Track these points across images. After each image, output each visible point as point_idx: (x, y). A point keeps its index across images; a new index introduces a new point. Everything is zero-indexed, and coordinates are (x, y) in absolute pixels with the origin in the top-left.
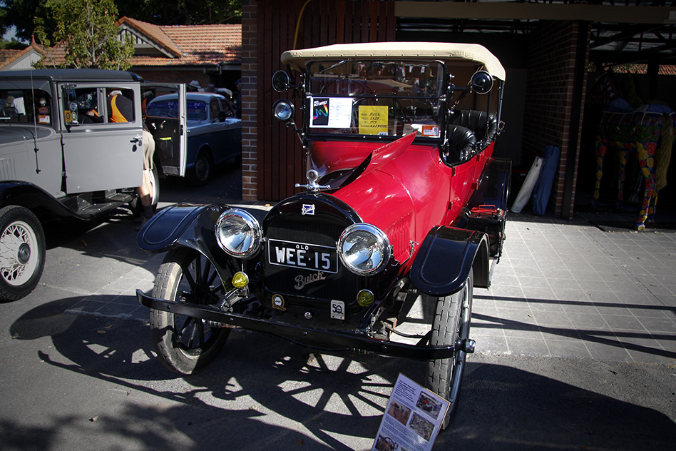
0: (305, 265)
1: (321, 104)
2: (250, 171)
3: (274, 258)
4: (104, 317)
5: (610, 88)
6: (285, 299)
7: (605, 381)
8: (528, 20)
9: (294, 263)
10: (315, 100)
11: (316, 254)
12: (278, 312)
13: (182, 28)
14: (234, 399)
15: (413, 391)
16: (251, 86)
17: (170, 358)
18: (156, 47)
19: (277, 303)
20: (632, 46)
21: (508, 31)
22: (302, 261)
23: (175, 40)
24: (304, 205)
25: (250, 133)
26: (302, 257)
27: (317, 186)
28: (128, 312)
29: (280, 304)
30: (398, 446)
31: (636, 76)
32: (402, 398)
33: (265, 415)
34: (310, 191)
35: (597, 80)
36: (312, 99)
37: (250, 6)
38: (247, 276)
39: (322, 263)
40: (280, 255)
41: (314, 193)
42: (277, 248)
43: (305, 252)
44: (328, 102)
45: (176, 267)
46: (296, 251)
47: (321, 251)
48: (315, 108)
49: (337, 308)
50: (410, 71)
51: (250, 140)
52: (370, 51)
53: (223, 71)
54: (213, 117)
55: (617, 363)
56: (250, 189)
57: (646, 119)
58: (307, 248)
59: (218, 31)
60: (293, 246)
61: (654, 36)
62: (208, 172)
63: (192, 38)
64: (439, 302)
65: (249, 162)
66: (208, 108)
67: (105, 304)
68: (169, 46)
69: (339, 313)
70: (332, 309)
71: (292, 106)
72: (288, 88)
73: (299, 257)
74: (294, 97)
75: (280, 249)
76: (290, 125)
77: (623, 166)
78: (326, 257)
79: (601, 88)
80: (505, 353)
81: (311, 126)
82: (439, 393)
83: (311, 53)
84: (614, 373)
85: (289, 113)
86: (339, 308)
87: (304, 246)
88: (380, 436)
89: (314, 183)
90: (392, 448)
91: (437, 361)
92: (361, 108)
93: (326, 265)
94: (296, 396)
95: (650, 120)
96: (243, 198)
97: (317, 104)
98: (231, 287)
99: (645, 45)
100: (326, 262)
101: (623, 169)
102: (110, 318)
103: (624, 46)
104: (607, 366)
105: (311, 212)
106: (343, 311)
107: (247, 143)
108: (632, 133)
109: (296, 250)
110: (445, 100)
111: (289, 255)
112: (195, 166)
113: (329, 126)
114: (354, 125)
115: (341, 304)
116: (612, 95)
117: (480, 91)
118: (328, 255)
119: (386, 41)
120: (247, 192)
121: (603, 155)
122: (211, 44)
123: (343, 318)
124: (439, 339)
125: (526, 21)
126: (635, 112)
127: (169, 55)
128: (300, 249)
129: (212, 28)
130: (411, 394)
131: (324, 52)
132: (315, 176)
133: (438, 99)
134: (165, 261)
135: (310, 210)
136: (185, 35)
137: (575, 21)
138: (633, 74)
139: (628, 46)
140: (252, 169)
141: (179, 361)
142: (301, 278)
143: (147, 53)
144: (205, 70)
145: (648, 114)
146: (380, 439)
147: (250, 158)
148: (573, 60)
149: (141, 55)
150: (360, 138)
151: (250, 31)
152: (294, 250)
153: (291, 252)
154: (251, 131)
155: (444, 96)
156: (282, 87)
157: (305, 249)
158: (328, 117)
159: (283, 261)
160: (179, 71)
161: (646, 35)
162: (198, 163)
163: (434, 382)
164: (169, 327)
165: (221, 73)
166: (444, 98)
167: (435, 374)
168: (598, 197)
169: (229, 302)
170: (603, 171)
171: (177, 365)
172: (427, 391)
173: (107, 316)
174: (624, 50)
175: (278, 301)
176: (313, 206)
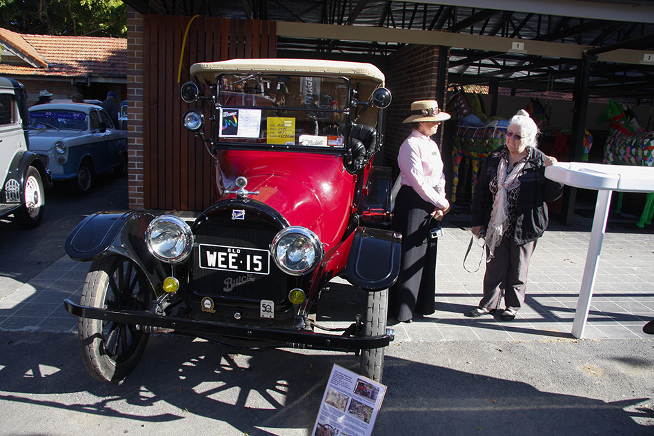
0: (236, 267)
1: (231, 114)
2: (136, 180)
3: (205, 262)
4: (8, 332)
5: (463, 106)
6: (215, 301)
7: (495, 358)
8: (387, 43)
9: (225, 266)
10: (224, 111)
11: (248, 257)
12: (207, 314)
13: (46, 37)
14: (152, 405)
15: (349, 379)
16: (137, 98)
17: (100, 368)
18: (18, 55)
19: (206, 306)
20: (471, 70)
21: (366, 52)
22: (234, 264)
23: (39, 49)
24: (234, 210)
25: (136, 144)
26: (234, 260)
27: (246, 192)
28: (34, 325)
29: (209, 307)
30: (338, 431)
31: (480, 95)
32: (339, 386)
33: (183, 417)
34: (240, 198)
35: (451, 98)
36: (221, 110)
37: (136, 19)
38: (177, 281)
39: (253, 265)
40: (211, 259)
41: (243, 199)
42: (208, 253)
43: (236, 255)
44: (238, 113)
45: (104, 276)
46: (228, 255)
47: (252, 254)
48: (224, 118)
49: (267, 308)
50: (268, 87)
51: (136, 151)
52: (280, 66)
53: (91, 83)
54: (93, 127)
55: (500, 342)
56: (137, 198)
57: (497, 132)
58: (239, 251)
59: (85, 43)
60: (225, 250)
61: (490, 62)
62: (90, 182)
63: (58, 49)
64: (370, 297)
65: (135, 171)
66: (88, 118)
67: (6, 318)
68: (33, 56)
69: (268, 312)
70: (262, 308)
71: (202, 116)
72: (197, 99)
73: (231, 260)
74: (203, 107)
75: (212, 253)
76: (199, 134)
77: (475, 173)
78: (257, 259)
79: (456, 106)
80: (406, 340)
81: (220, 135)
82: (374, 379)
83: (222, 66)
84: (500, 350)
85: (198, 124)
86: (268, 307)
87: (236, 250)
88: (319, 424)
89: (243, 190)
90: (332, 434)
91: (372, 350)
92: (269, 119)
93: (258, 267)
94: (211, 396)
95: (500, 134)
96: (130, 207)
97: (226, 114)
98: (162, 291)
99: (484, 70)
100: (258, 264)
101: (475, 176)
102: (15, 332)
103: (465, 69)
104: (492, 345)
105: (241, 217)
106: (273, 310)
107: (133, 153)
108: (485, 145)
109: (228, 253)
110: (348, 113)
111: (221, 259)
112: (77, 176)
113: (239, 136)
114: (262, 135)
115: (270, 304)
116: (465, 111)
117: (381, 106)
118: (260, 257)
119: (268, 58)
120: (134, 201)
121: (458, 164)
122: (78, 56)
123: (273, 317)
124: (373, 329)
125: (385, 43)
126: (487, 126)
127: (33, 64)
128: (232, 252)
129: (78, 40)
130: (348, 382)
131: (234, 66)
132: (244, 182)
133: (342, 112)
134: (92, 270)
135: (240, 215)
136: (49, 45)
137: (437, 46)
138: (478, 94)
139: (468, 69)
140: (138, 179)
141: (108, 370)
142: (230, 281)
143: (9, 61)
144: (72, 81)
145: (498, 128)
146: (319, 426)
147: (136, 168)
148: (434, 80)
149: (6, 63)
150: (269, 147)
151: (136, 44)
152: (225, 254)
153: (222, 256)
154: (137, 142)
155: (348, 109)
156: (191, 97)
157: (236, 253)
158: (237, 127)
159: (214, 265)
160: (44, 81)
161: (483, 61)
162: (80, 173)
163: (370, 370)
164: (98, 335)
165: (89, 85)
166: (347, 111)
167: (370, 362)
168: (455, 200)
169: (161, 308)
170: (459, 178)
171: (106, 374)
172: (363, 378)
173: (11, 330)
174: (465, 73)
175: (208, 304)
176: (243, 211)
